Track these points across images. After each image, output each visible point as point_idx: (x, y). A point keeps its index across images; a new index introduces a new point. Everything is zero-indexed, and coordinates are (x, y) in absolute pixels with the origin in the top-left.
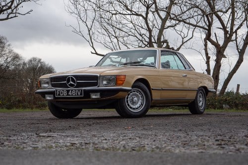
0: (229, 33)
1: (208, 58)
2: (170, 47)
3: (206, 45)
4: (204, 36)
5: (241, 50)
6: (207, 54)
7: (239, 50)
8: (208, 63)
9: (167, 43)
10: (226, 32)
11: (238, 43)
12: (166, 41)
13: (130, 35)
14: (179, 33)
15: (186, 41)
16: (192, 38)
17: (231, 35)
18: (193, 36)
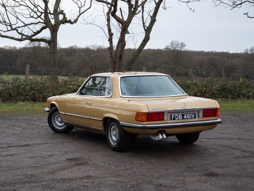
0: (134, 7)
1: (111, 35)
2: (68, 19)
3: (108, 20)
4: (107, 10)
5: (147, 28)
6: (110, 30)
8: (110, 40)
9: (64, 15)
10: (131, 6)
11: (145, 20)
12: (62, 12)
13: (21, 5)
16: (90, 8)
17: (136, 9)
18: (91, 6)
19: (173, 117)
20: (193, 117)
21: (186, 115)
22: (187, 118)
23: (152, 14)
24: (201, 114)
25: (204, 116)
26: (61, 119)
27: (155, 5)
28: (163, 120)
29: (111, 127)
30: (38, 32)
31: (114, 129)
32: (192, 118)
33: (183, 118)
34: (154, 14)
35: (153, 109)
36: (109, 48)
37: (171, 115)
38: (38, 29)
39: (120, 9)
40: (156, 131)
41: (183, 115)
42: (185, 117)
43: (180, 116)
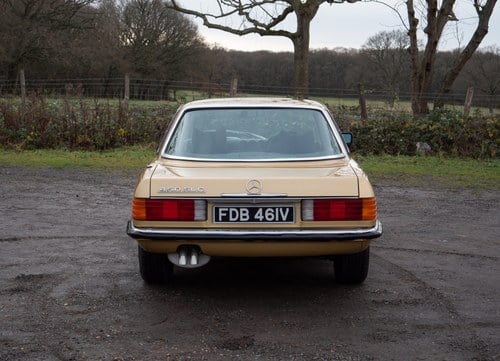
1: (414, 22)
5: (483, 8)
6: (411, 13)
7: (481, 9)
8: (412, 33)
19: (221, 215)
20: (284, 218)
21: (260, 211)
22: (264, 220)
24: (309, 213)
25: (317, 218)
28: (192, 220)
32: (281, 219)
33: (252, 219)
35: (162, 191)
36: (409, 50)
37: (217, 210)
40: (175, 245)
41: (253, 211)
42: (259, 215)
43: (244, 213)
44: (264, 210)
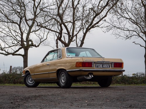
0: (71, 36)
2: (34, 44)
3: (57, 43)
4: (56, 38)
9: (32, 42)
10: (69, 36)
11: (77, 43)
13: (8, 36)
14: (38, 35)
15: (43, 41)
16: (46, 39)
17: (72, 38)
18: (47, 38)
19: (97, 66)
20: (108, 67)
23: (81, 39)
24: (113, 66)
25: (115, 67)
26: (32, 79)
27: (83, 35)
28: (91, 67)
29: (61, 75)
30: (17, 51)
31: (63, 76)
33: (103, 67)
34: (83, 39)
37: (96, 65)
38: (17, 49)
39: (64, 36)
40: (87, 73)
41: (103, 65)
42: (104, 66)
43: (101, 66)
44: (105, 65)
